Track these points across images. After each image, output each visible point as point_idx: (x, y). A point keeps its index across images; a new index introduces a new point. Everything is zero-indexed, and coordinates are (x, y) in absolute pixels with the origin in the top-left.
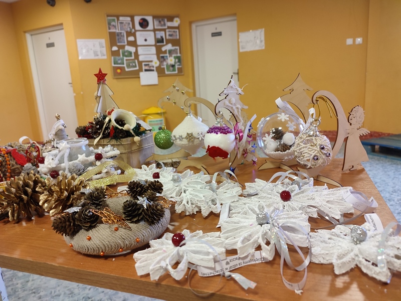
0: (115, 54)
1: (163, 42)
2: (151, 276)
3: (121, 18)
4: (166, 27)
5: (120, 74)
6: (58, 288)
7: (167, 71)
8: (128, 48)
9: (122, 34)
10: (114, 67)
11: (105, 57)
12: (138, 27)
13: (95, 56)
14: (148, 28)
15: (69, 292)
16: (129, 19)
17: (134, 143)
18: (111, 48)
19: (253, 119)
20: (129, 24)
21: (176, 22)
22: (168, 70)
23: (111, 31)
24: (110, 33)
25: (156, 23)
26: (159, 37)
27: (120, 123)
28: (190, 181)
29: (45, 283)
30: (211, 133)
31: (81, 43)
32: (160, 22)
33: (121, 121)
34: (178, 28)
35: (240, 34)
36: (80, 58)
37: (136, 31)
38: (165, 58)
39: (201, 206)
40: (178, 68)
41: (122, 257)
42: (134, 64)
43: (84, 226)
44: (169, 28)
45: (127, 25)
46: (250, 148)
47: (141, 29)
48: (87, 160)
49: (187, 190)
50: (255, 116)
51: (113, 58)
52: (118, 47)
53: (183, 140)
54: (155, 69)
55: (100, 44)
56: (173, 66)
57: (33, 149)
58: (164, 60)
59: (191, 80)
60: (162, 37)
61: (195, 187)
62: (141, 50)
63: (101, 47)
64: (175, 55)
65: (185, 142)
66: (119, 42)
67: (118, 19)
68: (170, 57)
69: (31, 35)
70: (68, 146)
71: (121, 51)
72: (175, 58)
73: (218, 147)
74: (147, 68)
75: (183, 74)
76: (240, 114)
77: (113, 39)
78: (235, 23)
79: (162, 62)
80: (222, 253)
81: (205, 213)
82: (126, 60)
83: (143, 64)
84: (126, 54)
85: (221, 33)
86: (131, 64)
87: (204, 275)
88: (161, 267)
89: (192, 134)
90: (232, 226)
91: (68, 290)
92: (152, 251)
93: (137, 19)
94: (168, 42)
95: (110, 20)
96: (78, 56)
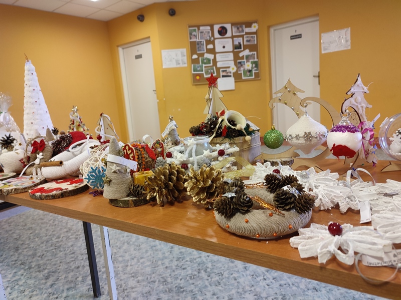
0: (195, 61)
1: (241, 48)
2: (319, 258)
3: (201, 28)
4: (244, 33)
5: (199, 80)
6: (154, 275)
7: (244, 77)
8: (207, 56)
9: (202, 43)
10: (193, 74)
11: (186, 65)
12: (217, 35)
13: (177, 64)
14: (226, 36)
15: (163, 280)
16: (209, 28)
17: (245, 141)
18: (192, 56)
19: (376, 119)
20: (209, 32)
21: (254, 28)
22: (245, 75)
23: (192, 40)
24: (190, 42)
25: (234, 29)
26: (236, 43)
27: (232, 123)
28: (318, 178)
29: (142, 269)
30: (336, 131)
31: (165, 53)
32: (238, 28)
33: (232, 121)
34: (255, 33)
35: (322, 34)
36: (164, 67)
37: (215, 39)
38: (242, 63)
39: (339, 202)
40: (255, 73)
41: (274, 242)
42: (212, 71)
43: (242, 210)
44: (247, 33)
45: (206, 34)
46: (372, 149)
47: (220, 36)
48: (211, 156)
49: (319, 186)
50: (379, 116)
51: (193, 65)
52: (198, 54)
53: (300, 139)
54: (232, 75)
55: (182, 53)
56: (250, 71)
57: (158, 145)
58: (242, 65)
59: (268, 84)
60: (239, 43)
61: (326, 184)
62: (219, 57)
63: (182, 56)
64: (253, 60)
65: (302, 141)
66: (199, 51)
67: (199, 29)
68: (247, 62)
69: (123, 49)
70: (195, 142)
71: (200, 58)
72: (252, 63)
73: (345, 146)
74: (224, 74)
75: (260, 78)
76: (364, 113)
77: (194, 47)
78: (317, 23)
79: (239, 67)
80: (389, 245)
81: (343, 208)
82: (205, 67)
83: (221, 70)
84: (205, 61)
85: (301, 35)
86: (209, 71)
87: (371, 264)
88: (329, 252)
89: (310, 133)
90: (387, 222)
91: (162, 278)
92: (307, 237)
93: (216, 28)
94: (246, 47)
95: (191, 30)
96: (162, 66)
